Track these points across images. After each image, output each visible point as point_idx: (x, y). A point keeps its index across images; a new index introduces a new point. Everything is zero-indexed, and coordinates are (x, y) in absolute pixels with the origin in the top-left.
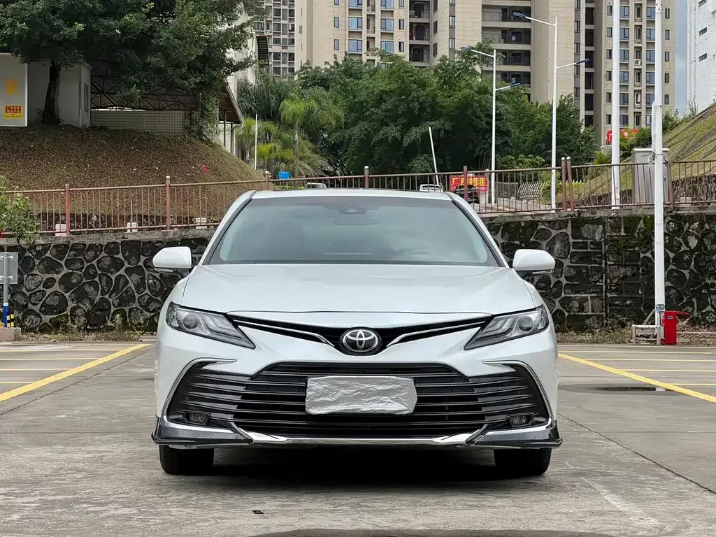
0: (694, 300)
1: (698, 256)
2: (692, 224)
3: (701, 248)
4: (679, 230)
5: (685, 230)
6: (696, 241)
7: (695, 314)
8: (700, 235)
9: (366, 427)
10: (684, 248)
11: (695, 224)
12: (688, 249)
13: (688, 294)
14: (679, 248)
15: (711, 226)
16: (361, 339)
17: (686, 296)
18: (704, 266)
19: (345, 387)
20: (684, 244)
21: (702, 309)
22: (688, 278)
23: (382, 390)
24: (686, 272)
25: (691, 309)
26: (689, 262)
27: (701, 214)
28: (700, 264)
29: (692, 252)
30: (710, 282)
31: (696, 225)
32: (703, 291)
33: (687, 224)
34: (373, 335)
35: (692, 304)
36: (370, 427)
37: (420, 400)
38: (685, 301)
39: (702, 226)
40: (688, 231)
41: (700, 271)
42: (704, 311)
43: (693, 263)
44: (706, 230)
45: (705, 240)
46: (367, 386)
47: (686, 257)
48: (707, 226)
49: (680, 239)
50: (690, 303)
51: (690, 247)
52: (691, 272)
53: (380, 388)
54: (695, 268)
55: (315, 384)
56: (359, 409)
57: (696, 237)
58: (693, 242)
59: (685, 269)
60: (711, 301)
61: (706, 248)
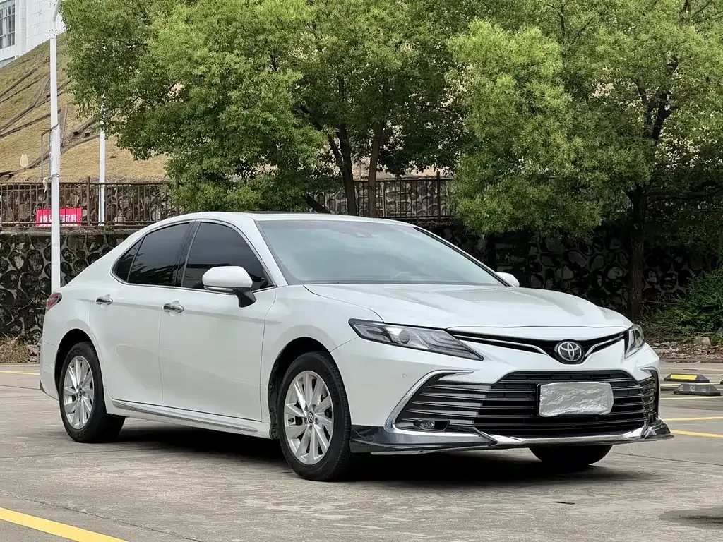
0: (21, 319)
1: (25, 276)
2: (18, 244)
3: (27, 269)
4: (6, 249)
5: (12, 250)
6: (23, 262)
7: (23, 333)
8: (25, 256)
9: (571, 427)
10: (11, 268)
11: (20, 245)
12: (14, 269)
13: (16, 314)
14: (6, 268)
15: (36, 246)
16: (571, 350)
17: (14, 316)
18: (31, 286)
19: (566, 391)
20: (11, 265)
21: (30, 328)
22: (15, 298)
23: (591, 394)
24: (14, 292)
25: (19, 328)
26: (16, 281)
27: (26, 235)
28: (27, 284)
29: (18, 272)
30: (36, 301)
31: (22, 245)
32: (30, 311)
33: (13, 245)
34: (578, 347)
35: (20, 324)
36: (576, 427)
37: (616, 401)
38: (13, 320)
39: (27, 246)
40: (14, 251)
41: (27, 291)
42: (32, 330)
43: (20, 283)
44: (32, 250)
45: (30, 260)
46: (581, 391)
47: (13, 277)
48: (32, 247)
49: (7, 259)
50: (17, 322)
51: (16, 267)
52: (19, 292)
53: (589, 392)
54: (22, 287)
55: (546, 390)
56: (577, 411)
57: (23, 257)
58: (20, 263)
59: (13, 289)
60: (38, 320)
61: (32, 268)
